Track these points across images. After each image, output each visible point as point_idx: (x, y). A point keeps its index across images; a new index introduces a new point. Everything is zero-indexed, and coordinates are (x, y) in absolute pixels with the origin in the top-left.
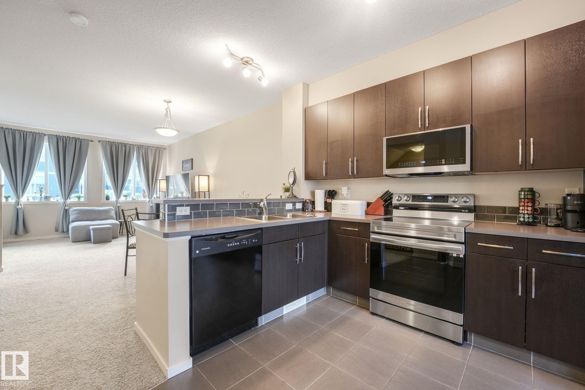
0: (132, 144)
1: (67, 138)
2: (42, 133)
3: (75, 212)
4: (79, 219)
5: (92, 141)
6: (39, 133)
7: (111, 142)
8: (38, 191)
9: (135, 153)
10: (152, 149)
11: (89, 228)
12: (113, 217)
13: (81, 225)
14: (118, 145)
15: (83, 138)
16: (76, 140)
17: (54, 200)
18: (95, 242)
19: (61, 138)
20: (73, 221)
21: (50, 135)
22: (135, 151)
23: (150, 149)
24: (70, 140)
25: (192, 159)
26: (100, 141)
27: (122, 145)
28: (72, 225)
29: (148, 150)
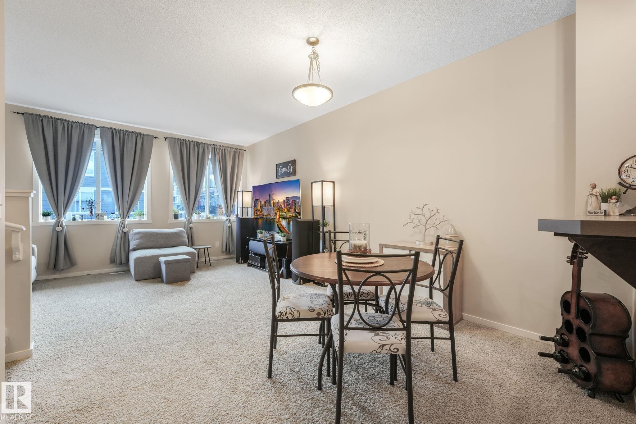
0: (206, 143)
1: (124, 133)
2: (92, 125)
3: (136, 235)
4: (143, 246)
5: (156, 138)
6: (88, 124)
7: (181, 139)
8: (87, 207)
9: (210, 155)
10: (230, 151)
11: (159, 260)
12: (186, 242)
13: (147, 255)
14: (190, 144)
15: (145, 134)
16: (137, 135)
17: (108, 218)
18: (168, 283)
19: (118, 132)
20: (135, 250)
21: (104, 127)
22: (210, 152)
23: (227, 150)
24: (128, 136)
25: (294, 161)
26: (167, 138)
27: (194, 145)
28: (134, 256)
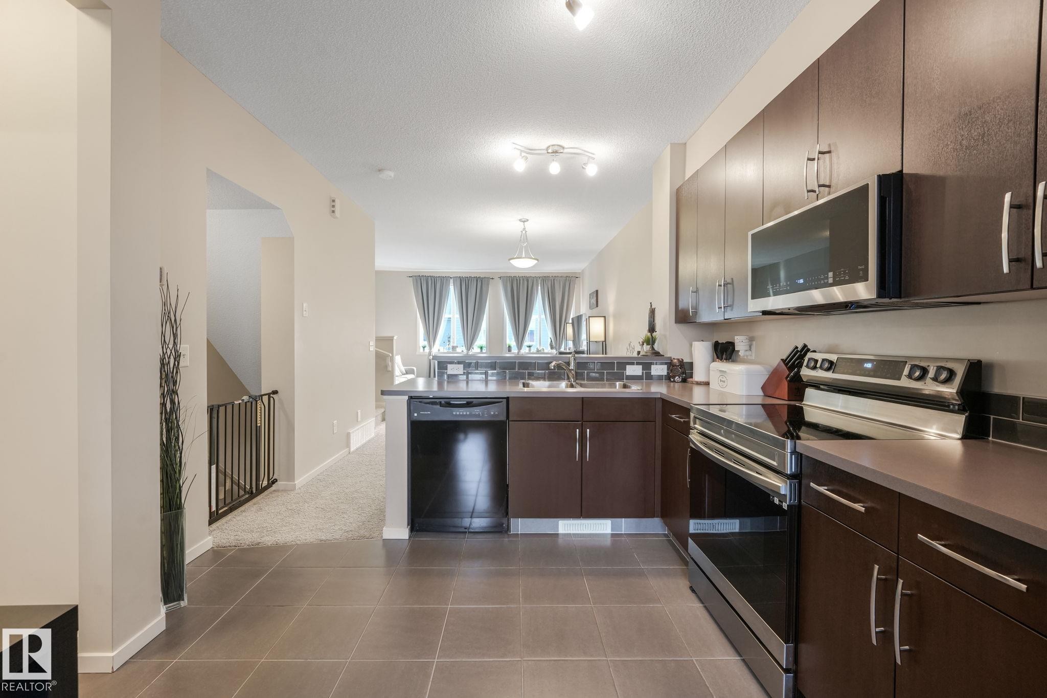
0: (534, 276)
1: (469, 278)
2: (448, 276)
5: (492, 278)
6: (445, 276)
7: (511, 276)
8: (446, 340)
9: (539, 287)
14: (520, 280)
15: (483, 277)
16: (477, 279)
17: (459, 351)
19: (464, 279)
21: (455, 277)
22: (539, 285)
24: (471, 280)
25: (597, 291)
26: (501, 277)
27: (523, 280)
29: (555, 281)
